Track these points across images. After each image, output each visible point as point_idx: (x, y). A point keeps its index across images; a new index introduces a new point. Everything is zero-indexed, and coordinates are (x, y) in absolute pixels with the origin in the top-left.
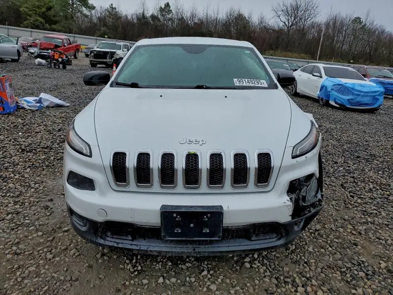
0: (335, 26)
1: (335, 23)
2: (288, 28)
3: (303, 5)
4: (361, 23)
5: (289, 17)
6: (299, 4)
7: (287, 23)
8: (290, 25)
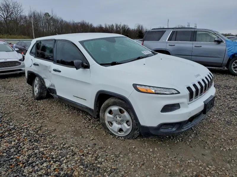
0: (36, 17)
1: (35, 16)
2: (5, 19)
3: (11, 4)
4: (49, 16)
5: (3, 12)
6: (8, 3)
7: (3, 16)
8: (5, 17)
